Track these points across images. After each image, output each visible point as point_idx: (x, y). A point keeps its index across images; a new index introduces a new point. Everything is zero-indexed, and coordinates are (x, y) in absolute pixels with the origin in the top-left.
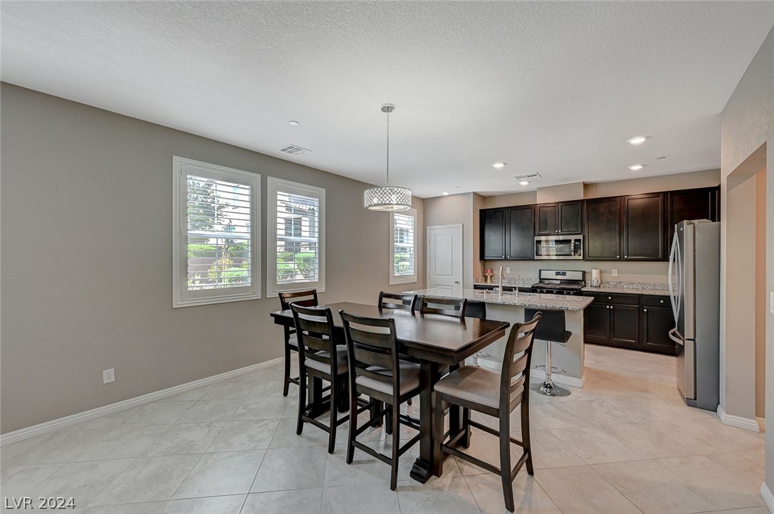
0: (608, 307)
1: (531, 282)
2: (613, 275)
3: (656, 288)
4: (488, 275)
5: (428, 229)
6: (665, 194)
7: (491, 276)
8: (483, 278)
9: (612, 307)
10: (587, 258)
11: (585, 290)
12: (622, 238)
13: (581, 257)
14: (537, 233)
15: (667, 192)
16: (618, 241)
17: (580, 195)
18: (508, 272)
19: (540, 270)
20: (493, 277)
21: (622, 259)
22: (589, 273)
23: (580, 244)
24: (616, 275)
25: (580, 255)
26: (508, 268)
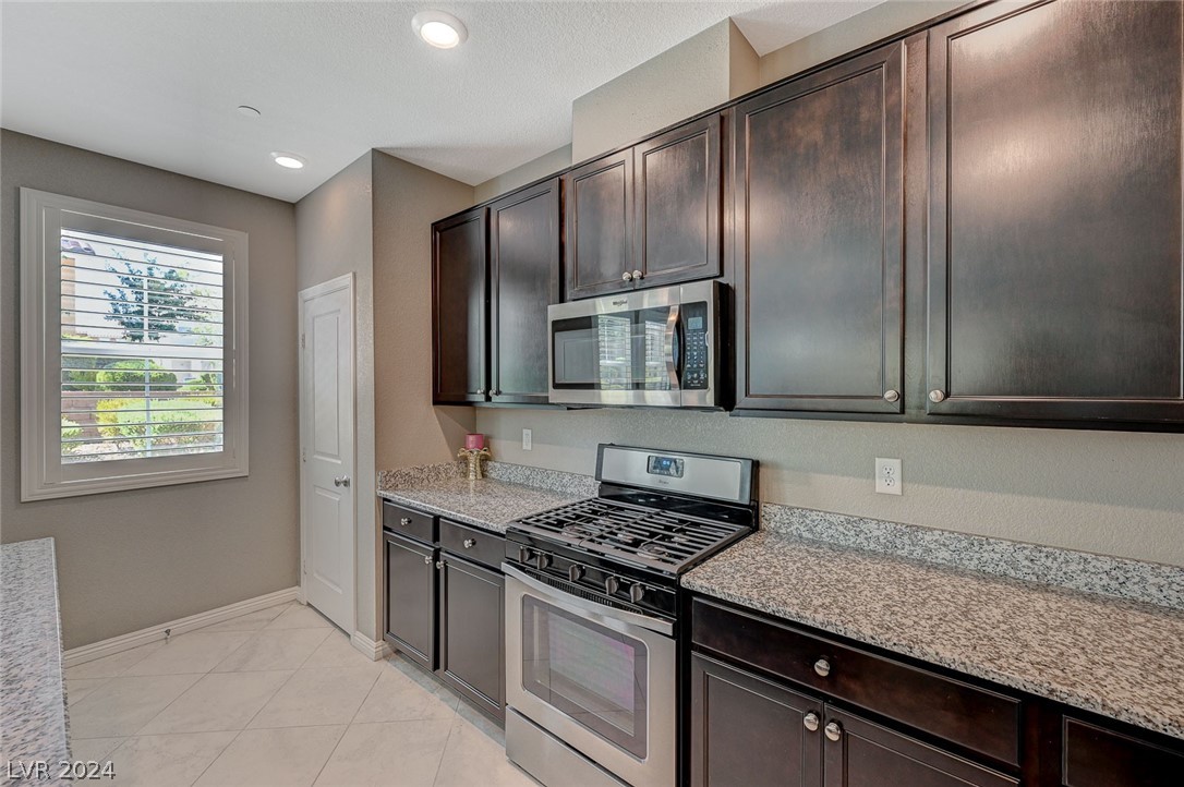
0: (812, 720)
2: (881, 486)
4: (471, 456)
5: (300, 300)
7: (484, 460)
10: (741, 399)
13: (709, 398)
14: (568, 292)
18: (527, 446)
19: (601, 447)
20: (490, 463)
21: (911, 411)
22: (775, 466)
23: (705, 329)
24: (896, 488)
25: (705, 386)
26: (527, 433)
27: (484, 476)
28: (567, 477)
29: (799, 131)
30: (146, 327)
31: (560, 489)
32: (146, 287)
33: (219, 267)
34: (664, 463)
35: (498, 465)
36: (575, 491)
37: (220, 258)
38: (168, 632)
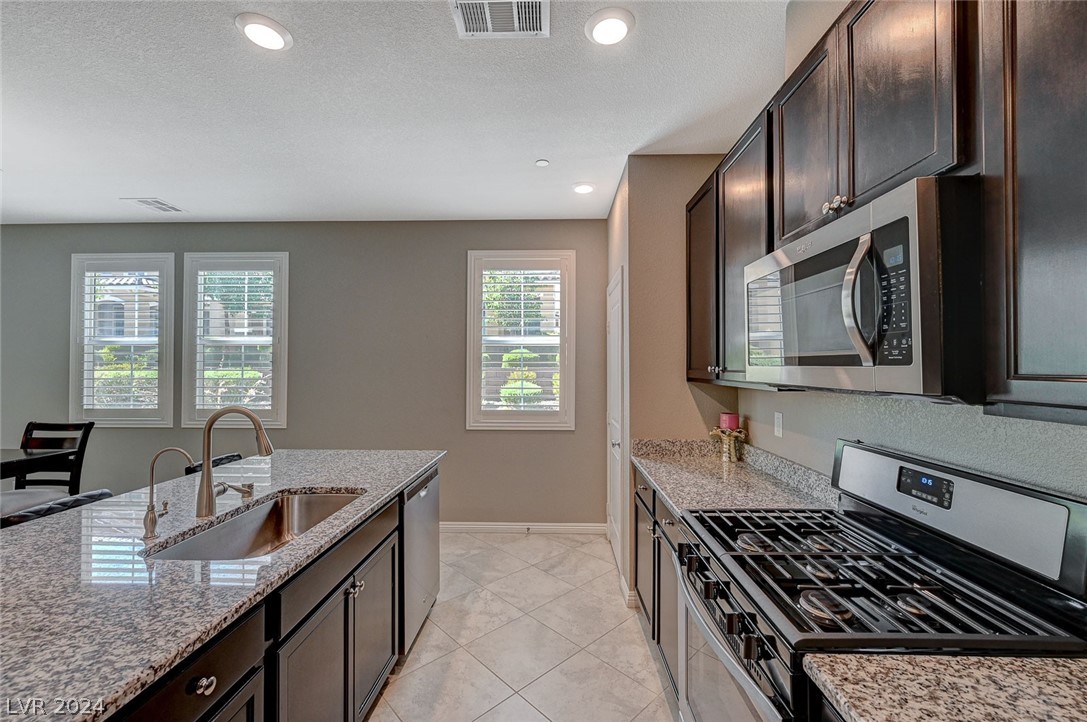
4: (726, 436)
7: (739, 442)
14: (776, 244)
18: (778, 432)
20: (746, 446)
26: (778, 416)
27: (740, 459)
28: (814, 478)
31: (806, 490)
34: (924, 480)
35: (751, 449)
36: (822, 496)
38: (528, 529)
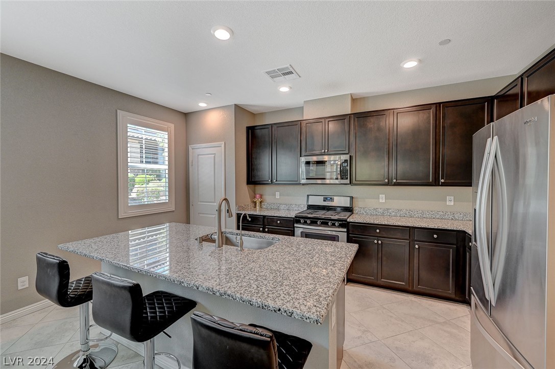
0: (376, 241)
1: (299, 209)
2: (381, 201)
3: (425, 216)
4: (258, 201)
5: (190, 148)
6: (438, 105)
7: (261, 202)
8: (253, 205)
9: (380, 242)
10: (354, 182)
11: (351, 220)
12: (391, 159)
13: (348, 181)
14: (303, 153)
15: (440, 103)
16: (386, 163)
17: (347, 109)
18: (278, 197)
19: (308, 196)
21: (390, 184)
22: (357, 198)
23: (347, 166)
24: (384, 201)
25: (347, 179)
26: (277, 193)
27: (261, 207)
28: (294, 205)
29: (368, 124)
30: (144, 158)
31: (291, 209)
32: (144, 143)
33: (166, 137)
35: (266, 204)
36: (297, 209)
37: (167, 133)
